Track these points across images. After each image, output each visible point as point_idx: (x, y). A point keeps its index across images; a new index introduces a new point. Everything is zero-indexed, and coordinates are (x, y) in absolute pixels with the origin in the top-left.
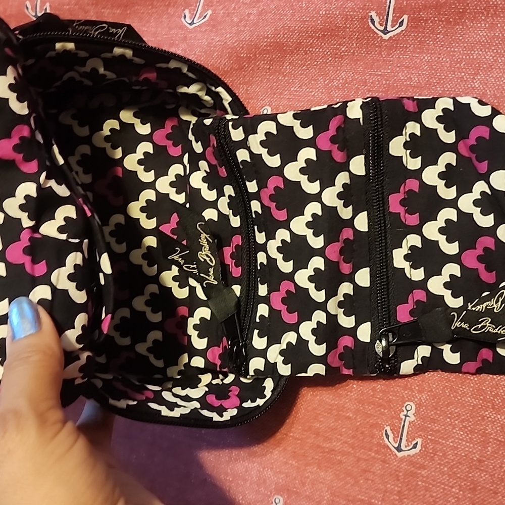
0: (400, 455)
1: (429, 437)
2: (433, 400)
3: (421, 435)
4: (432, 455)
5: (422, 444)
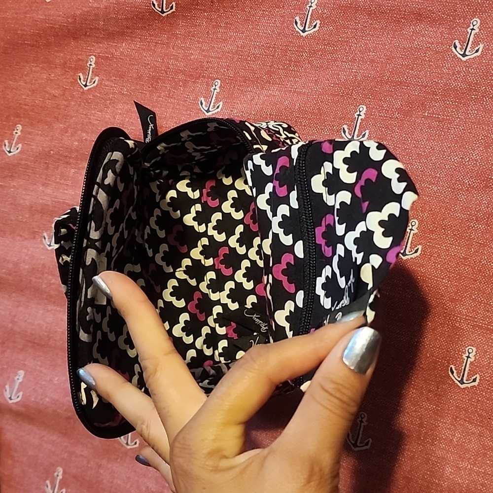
1: (428, 244)
2: (432, 217)
3: (421, 243)
4: (430, 257)
5: (422, 248)
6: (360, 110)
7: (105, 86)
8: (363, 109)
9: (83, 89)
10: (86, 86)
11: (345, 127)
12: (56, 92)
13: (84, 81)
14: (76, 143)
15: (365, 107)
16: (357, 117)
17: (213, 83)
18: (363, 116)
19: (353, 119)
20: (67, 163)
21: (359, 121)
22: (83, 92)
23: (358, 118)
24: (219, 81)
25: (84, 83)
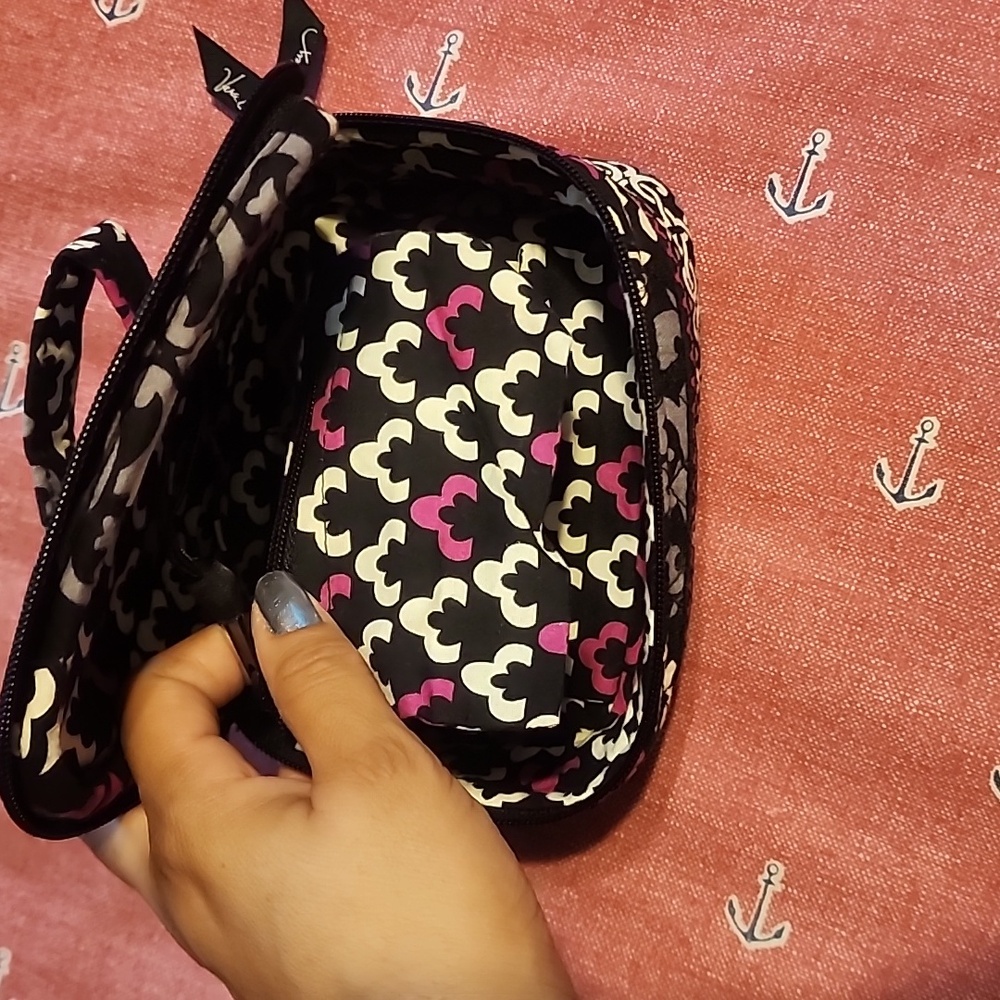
0: (900, 507)
1: (961, 477)
2: (975, 413)
3: (944, 473)
4: (962, 508)
5: (945, 487)
6: (817, 140)
7: (163, 20)
8: (824, 139)
9: (105, 24)
10: (111, 16)
11: (776, 178)
12: (33, 27)
13: (107, 4)
14: (79, 160)
15: (828, 134)
16: (807, 155)
17: (444, 37)
18: (822, 156)
19: (796, 162)
20: (54, 207)
21: (812, 167)
22: (104, 33)
23: (809, 159)
24: (460, 35)
25: (107, 10)
